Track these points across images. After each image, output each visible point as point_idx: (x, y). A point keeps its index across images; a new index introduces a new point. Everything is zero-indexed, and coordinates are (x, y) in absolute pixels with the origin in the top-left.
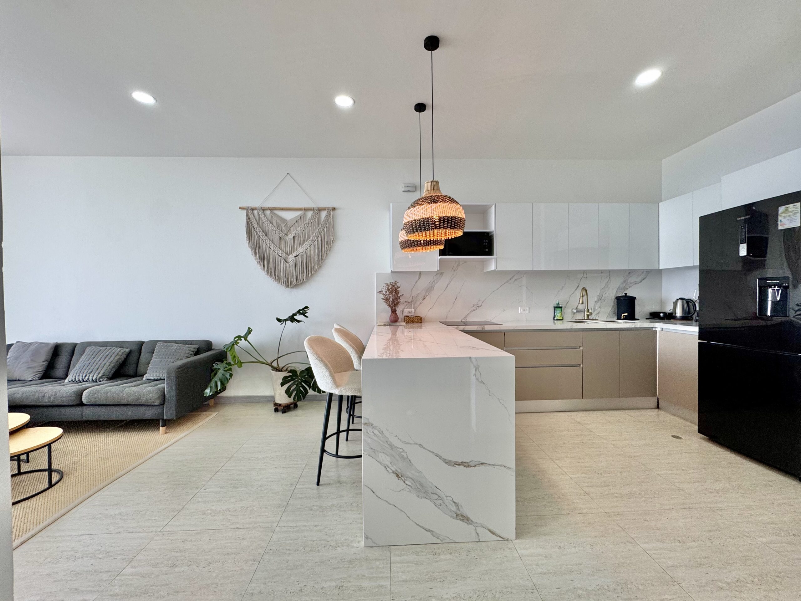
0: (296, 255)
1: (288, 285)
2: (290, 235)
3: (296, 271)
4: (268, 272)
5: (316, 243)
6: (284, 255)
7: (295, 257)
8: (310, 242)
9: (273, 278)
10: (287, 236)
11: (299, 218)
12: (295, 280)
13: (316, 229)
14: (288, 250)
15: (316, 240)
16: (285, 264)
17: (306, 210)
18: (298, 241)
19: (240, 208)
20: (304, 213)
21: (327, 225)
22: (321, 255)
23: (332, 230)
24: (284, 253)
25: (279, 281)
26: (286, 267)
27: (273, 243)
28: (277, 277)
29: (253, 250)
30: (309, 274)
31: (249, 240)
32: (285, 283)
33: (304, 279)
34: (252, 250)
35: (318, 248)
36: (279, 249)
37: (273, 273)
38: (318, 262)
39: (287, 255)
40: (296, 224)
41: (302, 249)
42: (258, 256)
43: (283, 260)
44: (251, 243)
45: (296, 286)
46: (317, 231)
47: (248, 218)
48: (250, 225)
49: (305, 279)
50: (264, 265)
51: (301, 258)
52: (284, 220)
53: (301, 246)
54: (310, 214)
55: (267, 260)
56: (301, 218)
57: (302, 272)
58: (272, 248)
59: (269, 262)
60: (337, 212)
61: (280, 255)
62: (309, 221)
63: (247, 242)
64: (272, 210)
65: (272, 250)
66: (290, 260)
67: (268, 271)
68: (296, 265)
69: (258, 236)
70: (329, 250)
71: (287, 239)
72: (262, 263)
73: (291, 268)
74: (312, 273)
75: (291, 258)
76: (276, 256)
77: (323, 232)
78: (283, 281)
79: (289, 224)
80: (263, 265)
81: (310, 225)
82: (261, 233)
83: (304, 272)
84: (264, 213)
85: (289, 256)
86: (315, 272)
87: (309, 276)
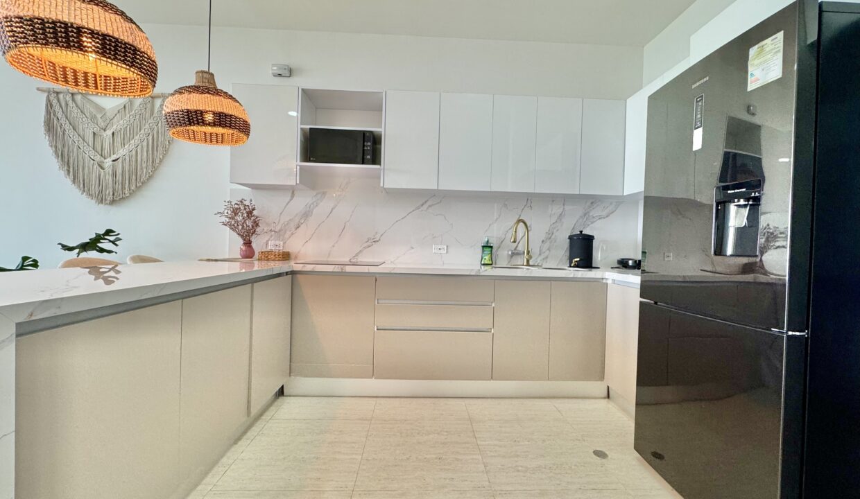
0: (115, 159)
1: (101, 200)
2: (109, 130)
7: (113, 161)
8: (136, 141)
9: (81, 189)
10: (104, 131)
11: (122, 106)
12: (112, 194)
14: (105, 151)
15: (146, 139)
16: (99, 171)
18: (120, 140)
19: (38, 89)
20: (130, 100)
22: (151, 160)
24: (99, 156)
25: (89, 195)
26: (100, 175)
27: (84, 140)
28: (86, 189)
29: (54, 149)
30: (132, 185)
31: (49, 134)
32: (97, 197)
33: (124, 194)
34: (52, 149)
35: (148, 151)
36: (91, 149)
37: (81, 183)
39: (102, 159)
40: (118, 115)
41: (125, 150)
42: (60, 157)
43: (96, 166)
44: (51, 139)
45: (113, 202)
46: (147, 126)
47: (49, 105)
48: (52, 114)
49: (126, 194)
50: (69, 171)
51: (123, 163)
52: (100, 109)
53: (123, 147)
54: (138, 102)
55: (73, 164)
56: (125, 107)
57: (123, 182)
58: (82, 148)
59: (76, 167)
61: (92, 157)
62: (137, 112)
65: (81, 151)
66: (107, 165)
67: (74, 178)
68: (114, 174)
69: (62, 129)
70: (164, 154)
71: (105, 135)
72: (66, 168)
73: (108, 177)
74: (138, 186)
75: (108, 163)
76: (87, 159)
77: (156, 128)
78: (94, 194)
79: (108, 114)
80: (67, 170)
81: (137, 117)
82: (67, 127)
83: (125, 183)
84: (73, 98)
85: (106, 160)
87: (133, 189)
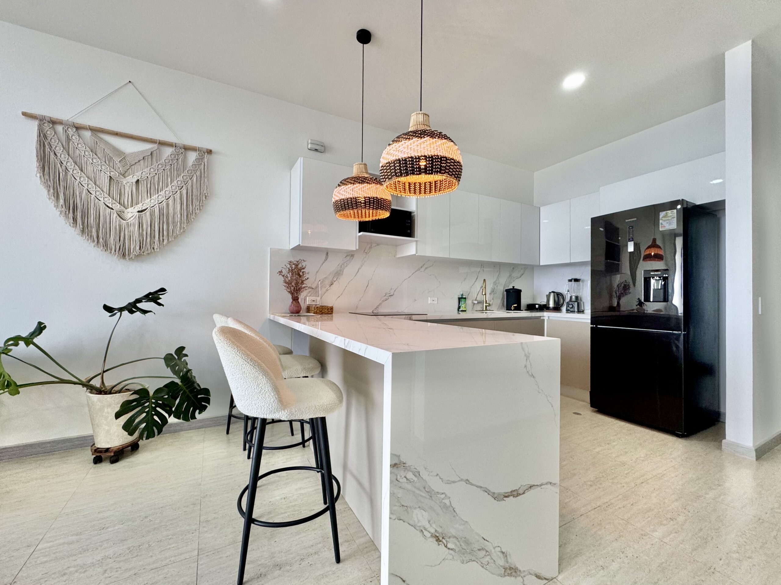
0: (140, 210)
1: (123, 254)
2: (131, 176)
3: (141, 235)
4: (83, 231)
5: (178, 196)
6: (117, 207)
7: (139, 212)
8: (167, 193)
9: (94, 241)
10: (125, 177)
11: (149, 154)
12: (138, 248)
13: (178, 175)
14: (126, 199)
15: (179, 192)
17: (162, 144)
18: (146, 189)
19: (24, 114)
20: (158, 148)
21: (198, 173)
22: (185, 214)
23: (206, 180)
24: (118, 204)
25: (106, 246)
26: (120, 226)
27: (95, 184)
28: (101, 240)
29: (52, 191)
30: (163, 240)
31: (44, 171)
32: (117, 250)
33: (153, 248)
34: (49, 191)
35: (181, 204)
36: (106, 196)
37: (94, 234)
38: (181, 225)
39: (122, 208)
40: (142, 162)
41: (152, 201)
42: (62, 201)
43: (115, 215)
44: (47, 177)
45: (139, 257)
46: (180, 178)
47: (42, 136)
48: (47, 147)
49: (155, 247)
51: (151, 215)
52: (118, 152)
53: (151, 198)
54: (168, 151)
55: (82, 211)
56: (152, 154)
57: (152, 236)
58: (93, 193)
59: (85, 215)
60: (213, 156)
61: (110, 205)
62: (167, 161)
63: (38, 175)
64: (95, 130)
65: (93, 196)
66: (130, 215)
67: (83, 228)
68: (140, 225)
69: (64, 168)
70: (200, 209)
71: (125, 182)
73: (131, 228)
74: (170, 240)
75: (131, 213)
76: (102, 207)
77: (190, 181)
78: (113, 247)
79: (128, 159)
80: (73, 218)
81: (168, 167)
82: (71, 165)
83: (154, 237)
84: (78, 133)
85: (128, 210)
86: (174, 238)
87: (164, 243)
